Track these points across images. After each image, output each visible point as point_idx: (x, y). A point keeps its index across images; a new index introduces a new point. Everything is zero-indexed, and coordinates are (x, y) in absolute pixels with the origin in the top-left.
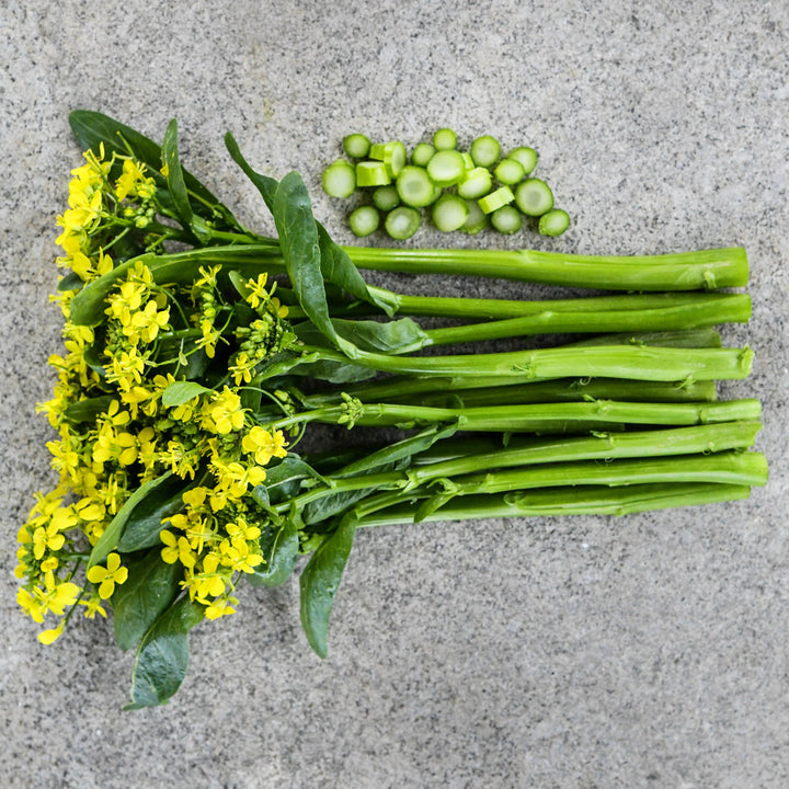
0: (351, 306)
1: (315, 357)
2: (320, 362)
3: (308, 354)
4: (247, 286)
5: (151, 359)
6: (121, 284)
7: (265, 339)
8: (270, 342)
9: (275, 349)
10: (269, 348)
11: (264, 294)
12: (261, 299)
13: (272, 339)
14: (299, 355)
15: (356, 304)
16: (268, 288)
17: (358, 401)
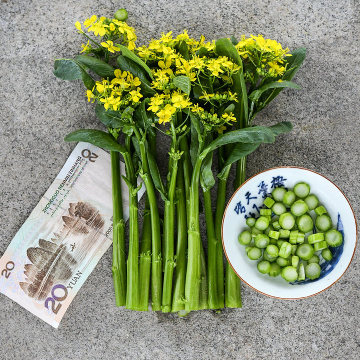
0: (222, 159)
1: (201, 140)
2: (198, 142)
3: (202, 138)
4: (231, 113)
5: (201, 72)
6: (231, 61)
7: (209, 119)
8: (208, 121)
9: (205, 123)
10: (205, 120)
11: (228, 120)
12: (225, 119)
13: (209, 122)
14: (202, 134)
15: (223, 161)
16: (230, 122)
17: (180, 158)
